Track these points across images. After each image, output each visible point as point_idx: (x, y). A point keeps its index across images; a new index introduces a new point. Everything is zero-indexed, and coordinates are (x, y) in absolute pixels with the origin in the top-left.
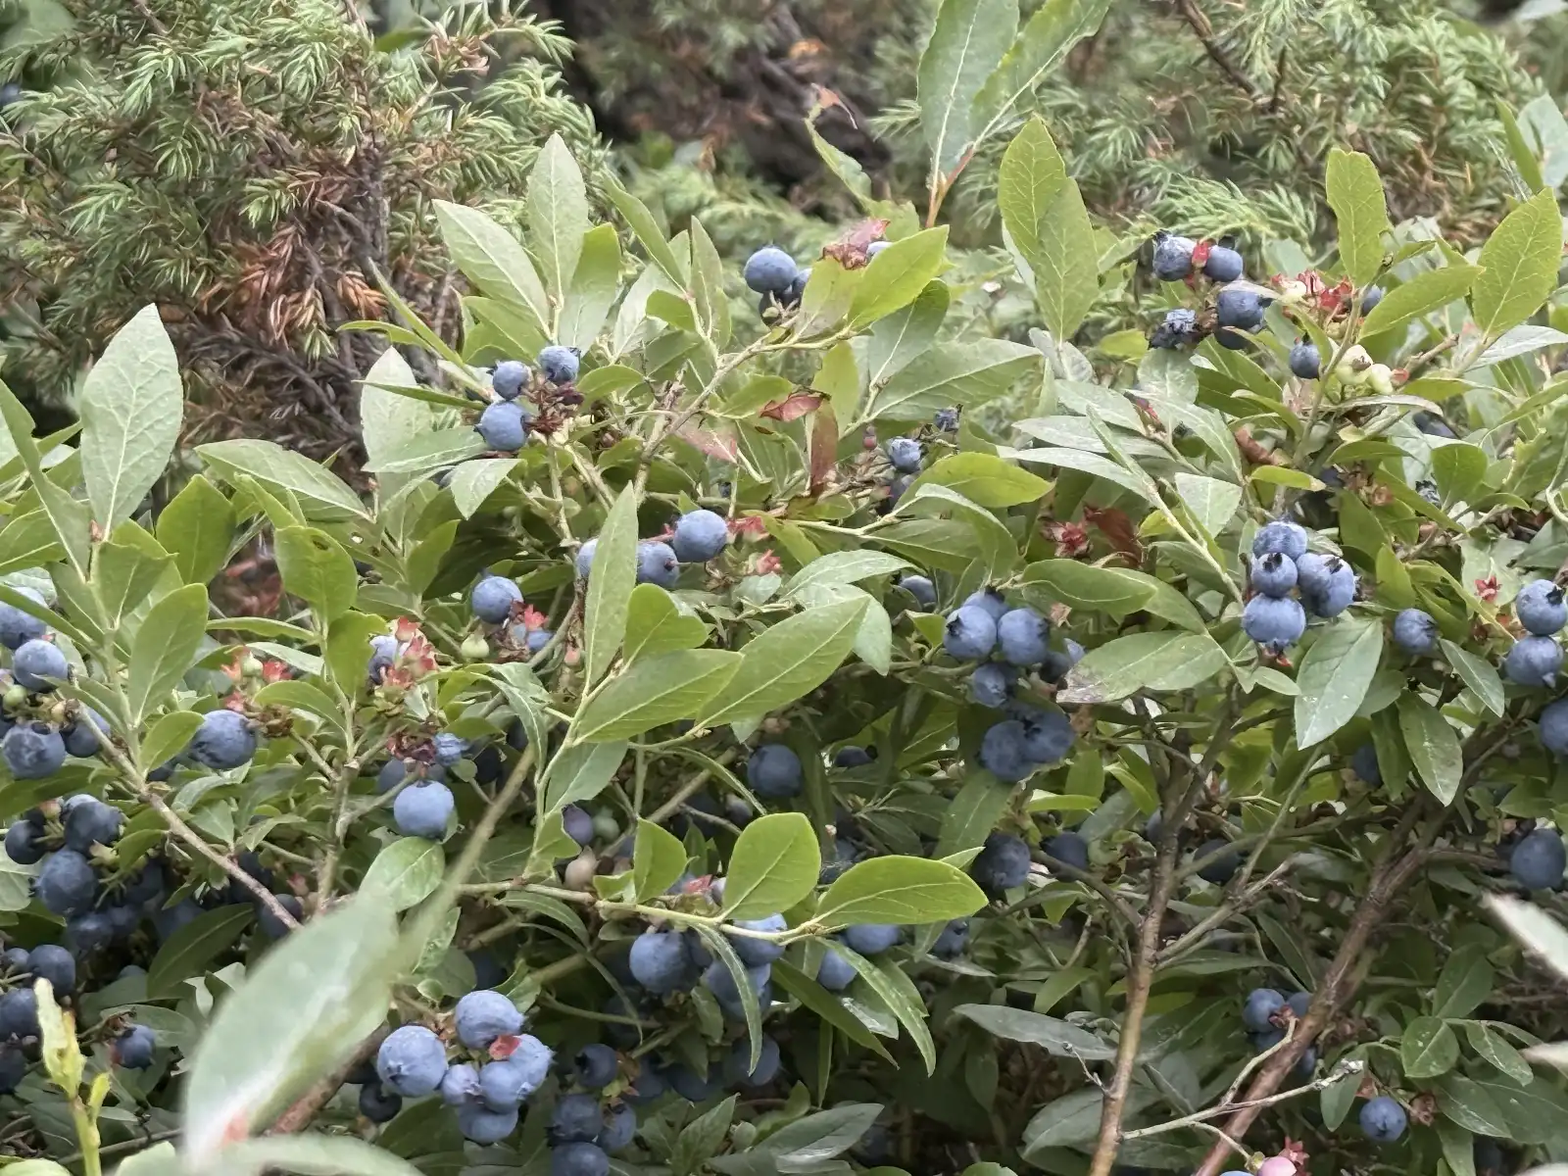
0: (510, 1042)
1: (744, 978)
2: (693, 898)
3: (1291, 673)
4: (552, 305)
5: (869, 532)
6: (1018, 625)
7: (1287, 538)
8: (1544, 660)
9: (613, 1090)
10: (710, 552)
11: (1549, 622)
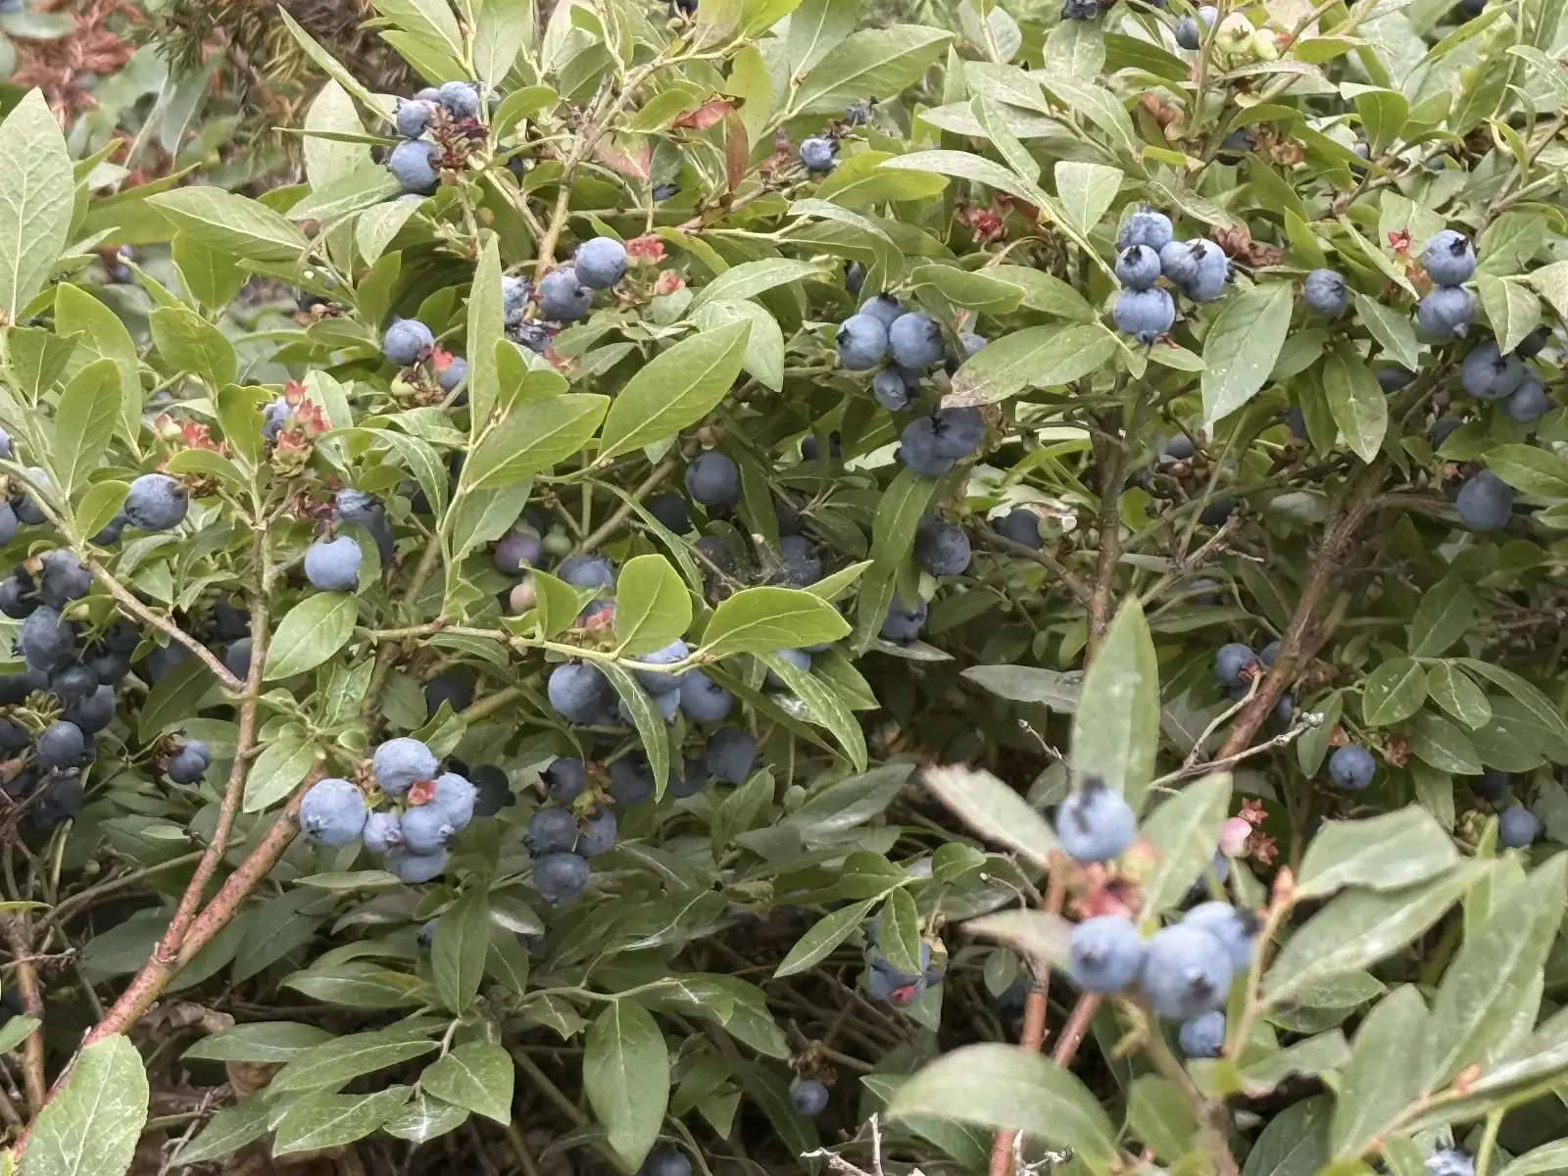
0: (426, 785)
1: (646, 709)
2: (598, 632)
3: (1196, 348)
4: (464, 35)
5: (784, 235)
6: (907, 331)
7: (1148, 229)
8: (1452, 312)
9: (585, 801)
10: (610, 280)
11: (1454, 273)
